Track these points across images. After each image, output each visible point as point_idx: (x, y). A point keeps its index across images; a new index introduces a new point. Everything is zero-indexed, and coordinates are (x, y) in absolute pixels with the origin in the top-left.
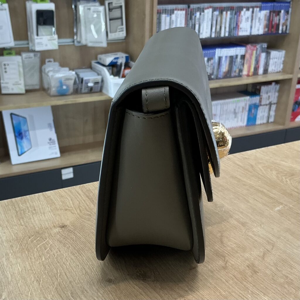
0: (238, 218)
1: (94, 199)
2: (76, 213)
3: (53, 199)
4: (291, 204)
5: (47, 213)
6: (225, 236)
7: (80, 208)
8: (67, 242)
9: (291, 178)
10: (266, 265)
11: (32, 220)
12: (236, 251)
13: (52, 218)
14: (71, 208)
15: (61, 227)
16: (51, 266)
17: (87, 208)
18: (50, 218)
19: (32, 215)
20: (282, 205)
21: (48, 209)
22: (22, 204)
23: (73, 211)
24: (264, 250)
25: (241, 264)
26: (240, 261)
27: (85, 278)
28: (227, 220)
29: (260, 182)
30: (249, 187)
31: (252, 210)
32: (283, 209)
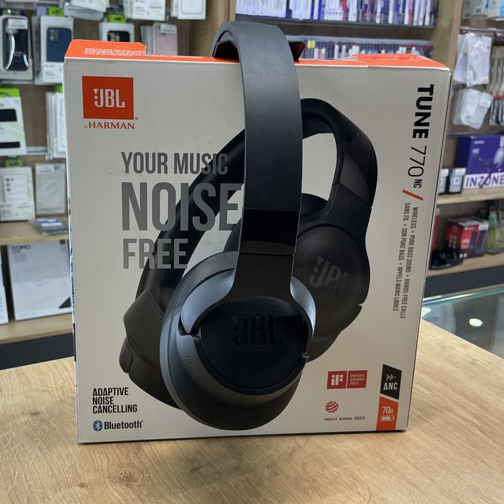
12: (258, 447)
16: (8, 465)
23: (52, 393)
25: (260, 463)
26: (259, 460)
27: (51, 481)
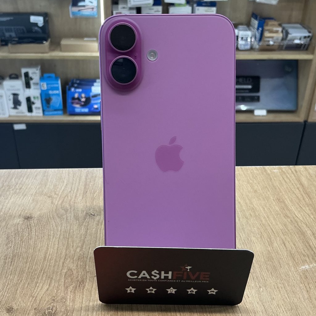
1: (89, 191)
2: (56, 204)
3: (50, 179)
5: (29, 196)
7: (66, 197)
8: (14, 240)
11: (7, 201)
13: (27, 204)
14: (56, 196)
15: (25, 219)
17: (73, 200)
18: (25, 203)
19: (12, 194)
21: (34, 190)
22: (15, 178)
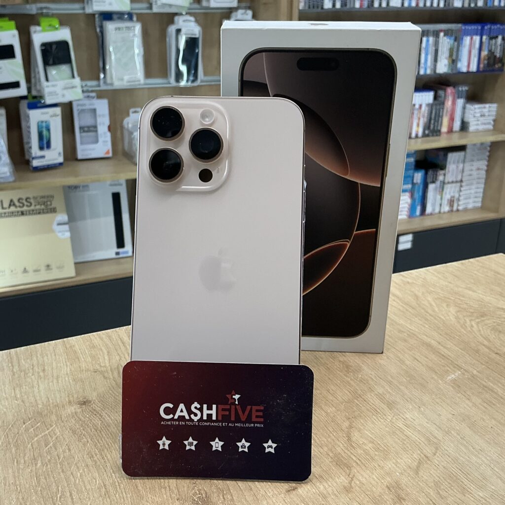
0: (383, 393)
4: (475, 369)
6: (356, 428)
9: (479, 320)
10: (419, 485)
12: (372, 458)
20: (460, 371)
23: (106, 374)
24: (420, 455)
25: (377, 482)
26: (376, 477)
28: (363, 397)
29: (427, 326)
30: (408, 334)
31: (408, 379)
32: (460, 377)
